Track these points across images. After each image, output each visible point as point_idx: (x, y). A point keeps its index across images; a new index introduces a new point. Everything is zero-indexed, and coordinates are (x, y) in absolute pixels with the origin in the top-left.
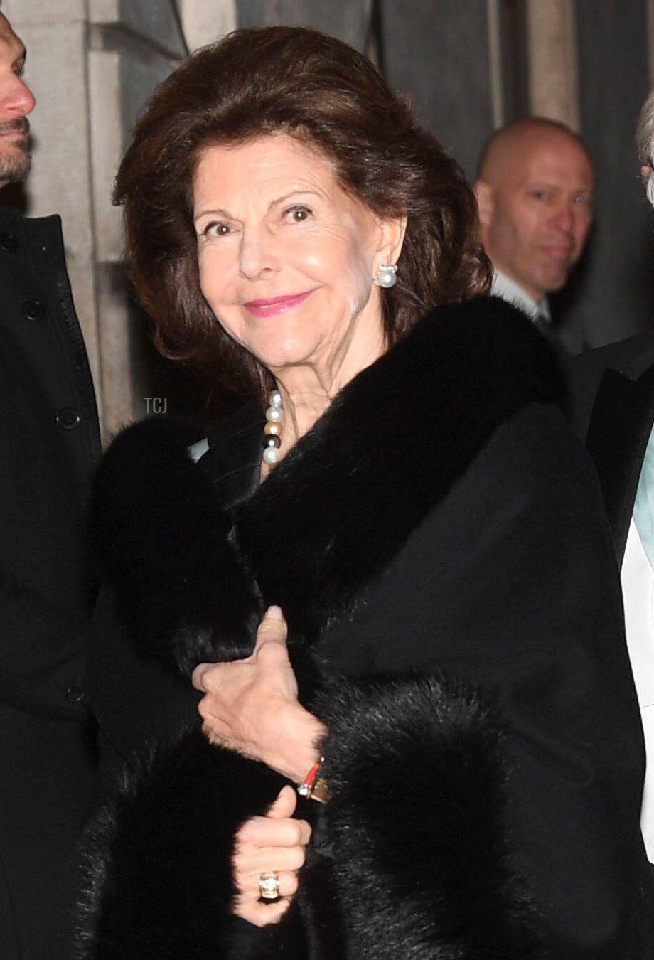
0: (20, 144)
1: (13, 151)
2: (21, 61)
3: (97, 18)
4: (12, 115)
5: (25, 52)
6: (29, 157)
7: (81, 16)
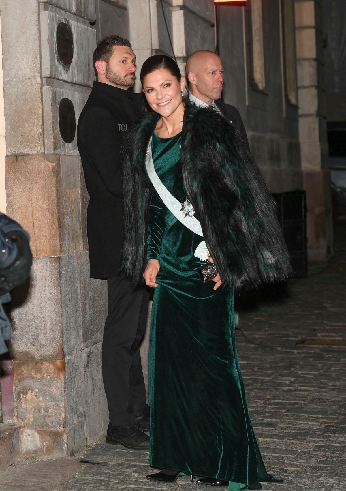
0: (132, 78)
1: (130, 80)
2: (135, 59)
3: (154, 48)
4: (131, 72)
5: (136, 58)
6: (134, 81)
7: (150, 48)
